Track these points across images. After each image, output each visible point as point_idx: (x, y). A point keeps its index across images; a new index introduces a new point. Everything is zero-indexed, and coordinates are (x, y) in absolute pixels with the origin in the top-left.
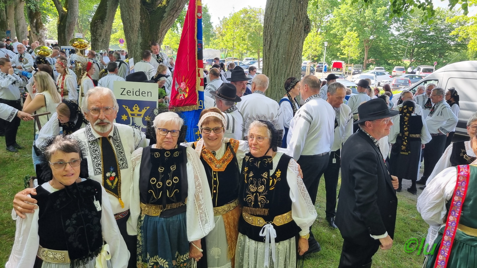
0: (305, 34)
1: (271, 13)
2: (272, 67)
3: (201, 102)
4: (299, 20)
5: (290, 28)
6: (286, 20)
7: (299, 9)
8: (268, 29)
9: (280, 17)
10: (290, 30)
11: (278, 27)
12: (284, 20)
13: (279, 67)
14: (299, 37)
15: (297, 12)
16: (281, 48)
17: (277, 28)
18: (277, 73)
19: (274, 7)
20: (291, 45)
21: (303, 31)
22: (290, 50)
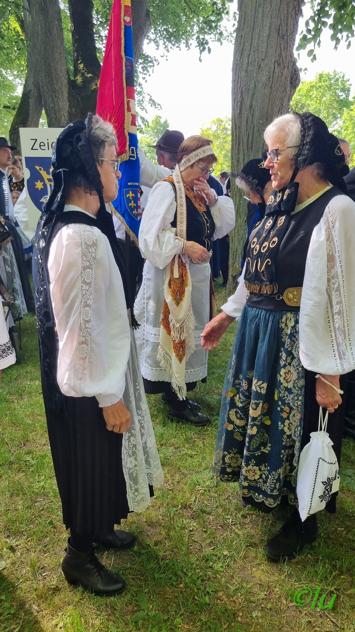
0: (292, 89)
1: (241, 58)
2: (245, 140)
3: (133, 149)
4: (282, 66)
5: (269, 78)
6: (262, 65)
7: (282, 48)
8: (238, 83)
9: (255, 62)
10: (269, 81)
11: (252, 78)
12: (260, 67)
13: (255, 139)
14: (283, 92)
15: (279, 52)
16: (256, 110)
17: (250, 79)
18: (252, 148)
19: (245, 48)
20: (270, 104)
21: (288, 83)
22: (269, 111)
